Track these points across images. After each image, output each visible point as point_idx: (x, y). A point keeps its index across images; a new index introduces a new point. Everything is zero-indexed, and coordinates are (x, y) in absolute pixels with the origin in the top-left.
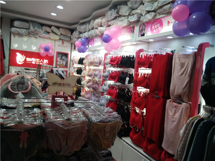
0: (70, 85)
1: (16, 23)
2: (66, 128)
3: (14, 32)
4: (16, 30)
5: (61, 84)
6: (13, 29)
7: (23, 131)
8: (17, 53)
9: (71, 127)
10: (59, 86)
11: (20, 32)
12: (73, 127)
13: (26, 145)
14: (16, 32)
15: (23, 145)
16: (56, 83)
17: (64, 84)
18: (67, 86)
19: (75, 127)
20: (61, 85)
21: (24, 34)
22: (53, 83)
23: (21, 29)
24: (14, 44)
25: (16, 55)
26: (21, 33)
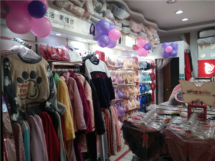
0: (210, 93)
1: (202, 34)
2: (185, 141)
3: (200, 43)
4: (202, 41)
5: (197, 91)
6: (199, 41)
7: (144, 132)
8: (206, 64)
9: (192, 141)
10: (195, 94)
11: (206, 41)
12: (194, 142)
13: (147, 145)
14: (202, 42)
15: (145, 146)
16: (191, 90)
17: (200, 92)
18: (205, 94)
19: (196, 142)
20: (197, 93)
21: (211, 42)
22: (188, 91)
23: (207, 38)
24: (201, 55)
25: (204, 66)
26: (208, 42)
